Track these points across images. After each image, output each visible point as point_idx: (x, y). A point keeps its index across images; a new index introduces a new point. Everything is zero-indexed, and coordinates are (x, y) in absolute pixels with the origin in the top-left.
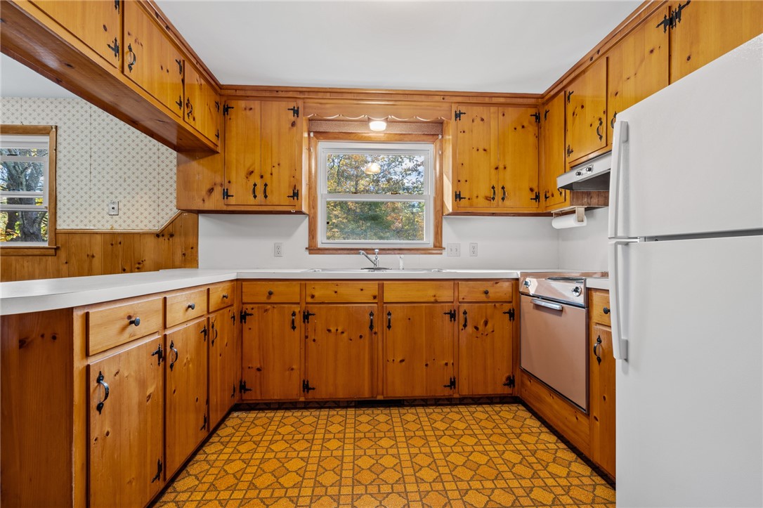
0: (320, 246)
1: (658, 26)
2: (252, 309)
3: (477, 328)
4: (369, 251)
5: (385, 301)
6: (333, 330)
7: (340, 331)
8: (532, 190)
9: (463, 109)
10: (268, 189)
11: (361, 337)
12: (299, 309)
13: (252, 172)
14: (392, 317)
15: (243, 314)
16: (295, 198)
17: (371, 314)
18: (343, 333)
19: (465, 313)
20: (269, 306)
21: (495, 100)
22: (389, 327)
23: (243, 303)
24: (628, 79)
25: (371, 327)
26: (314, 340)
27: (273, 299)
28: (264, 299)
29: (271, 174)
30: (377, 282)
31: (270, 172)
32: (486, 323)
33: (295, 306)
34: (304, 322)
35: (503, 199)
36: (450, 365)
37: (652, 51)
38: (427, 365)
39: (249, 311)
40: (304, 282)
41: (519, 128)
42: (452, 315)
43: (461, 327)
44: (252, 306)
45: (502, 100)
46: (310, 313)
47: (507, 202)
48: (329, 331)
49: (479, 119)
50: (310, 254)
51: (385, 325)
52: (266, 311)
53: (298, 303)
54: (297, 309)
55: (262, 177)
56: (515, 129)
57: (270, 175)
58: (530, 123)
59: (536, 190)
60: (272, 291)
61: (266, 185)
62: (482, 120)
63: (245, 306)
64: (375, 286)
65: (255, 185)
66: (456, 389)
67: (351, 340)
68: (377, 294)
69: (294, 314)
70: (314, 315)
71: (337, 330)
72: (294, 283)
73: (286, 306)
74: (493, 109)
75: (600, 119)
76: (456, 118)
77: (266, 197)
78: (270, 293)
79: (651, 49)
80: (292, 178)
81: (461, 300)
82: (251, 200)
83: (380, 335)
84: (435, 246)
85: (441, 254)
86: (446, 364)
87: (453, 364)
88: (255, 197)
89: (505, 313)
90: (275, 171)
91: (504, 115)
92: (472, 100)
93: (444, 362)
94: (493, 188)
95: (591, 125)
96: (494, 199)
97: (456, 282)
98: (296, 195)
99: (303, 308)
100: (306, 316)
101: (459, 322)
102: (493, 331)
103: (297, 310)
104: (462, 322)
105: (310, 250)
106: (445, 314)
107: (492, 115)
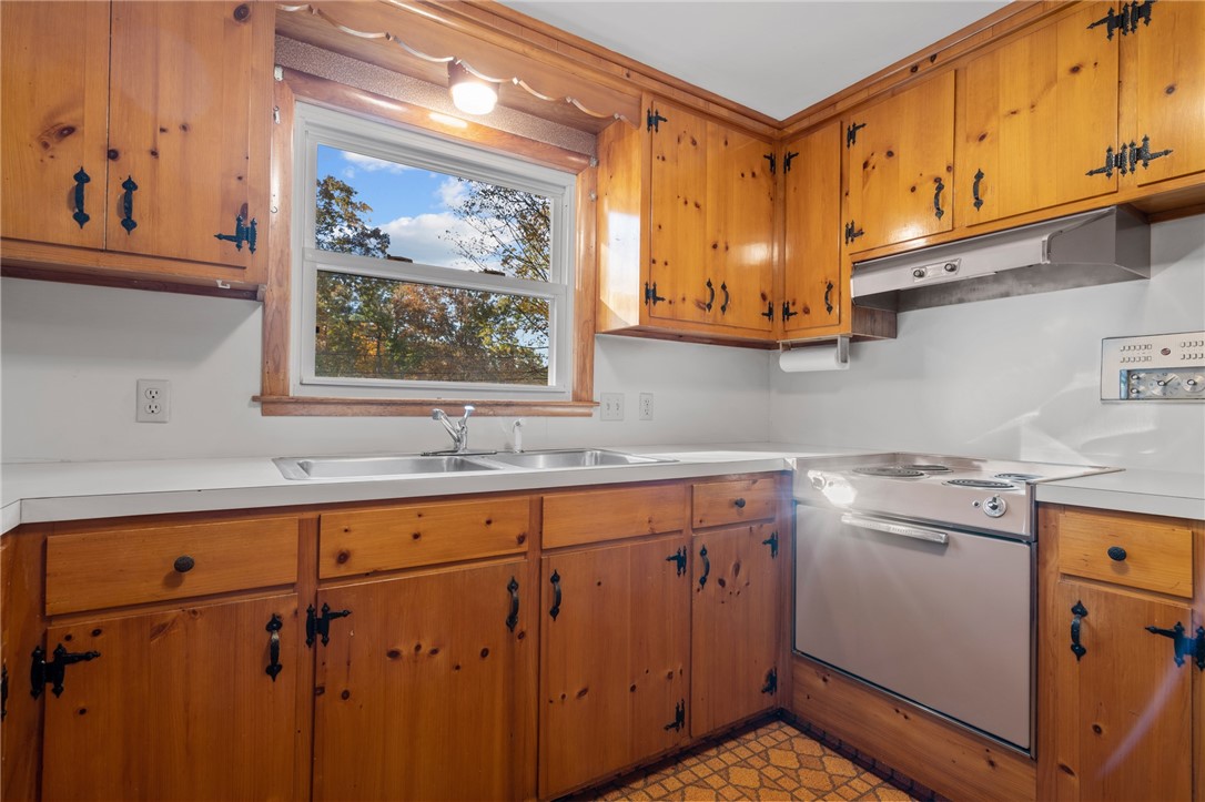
0: (295, 391)
1: (1093, 25)
2: (96, 633)
3: (722, 582)
4: (454, 408)
5: (546, 545)
6: (405, 649)
7: (426, 648)
8: (764, 297)
9: (663, 109)
10: (141, 200)
11: (485, 653)
12: (294, 605)
13: (71, 130)
14: (563, 585)
15: (50, 658)
16: (245, 244)
17: (513, 586)
18: (434, 652)
19: (704, 552)
20: (173, 612)
21: (714, 109)
22: (554, 612)
23: (51, 619)
24: (1014, 113)
25: (512, 621)
26: (346, 695)
27: (192, 584)
28: (152, 588)
29: (154, 153)
30: (527, 497)
31: (148, 145)
32: (737, 569)
33: (282, 594)
34: (310, 642)
35: (723, 308)
36: (676, 674)
37: (1075, 70)
38: (633, 689)
39: (80, 645)
40: (312, 515)
41: (748, 175)
42: (681, 560)
43: (697, 585)
44: (92, 622)
45: (724, 113)
46: (334, 610)
47: (730, 318)
48: (394, 654)
49: (689, 141)
50: (264, 413)
51: (546, 607)
52: (162, 629)
53: (292, 585)
54: (287, 606)
55: (113, 155)
56: (743, 175)
57: (147, 157)
58: (763, 169)
59: (769, 298)
60: (189, 554)
61: (130, 186)
62: (694, 143)
63: (56, 626)
64: (522, 508)
65: (82, 178)
66: (686, 726)
67: (458, 668)
68: (527, 530)
69: (275, 624)
70: (345, 614)
71: (418, 648)
72: (276, 520)
73: (246, 599)
74: (711, 126)
75: (938, 180)
76: (650, 124)
77: (129, 224)
78: (183, 566)
79: (1074, 65)
80: (234, 182)
81: (696, 525)
82: (62, 225)
83: (531, 638)
84: (577, 399)
85: (590, 415)
86: (670, 676)
87: (681, 671)
88: (81, 218)
89: (765, 543)
90: (167, 145)
91: (726, 143)
92: (677, 95)
93: (666, 673)
94: (709, 284)
95: (913, 189)
96: (709, 306)
97: (689, 484)
98: (245, 234)
99: (309, 599)
100: (318, 624)
101: (692, 576)
102: (748, 584)
103: (285, 612)
104: (698, 573)
105: (264, 403)
106: (669, 559)
107: (709, 139)
